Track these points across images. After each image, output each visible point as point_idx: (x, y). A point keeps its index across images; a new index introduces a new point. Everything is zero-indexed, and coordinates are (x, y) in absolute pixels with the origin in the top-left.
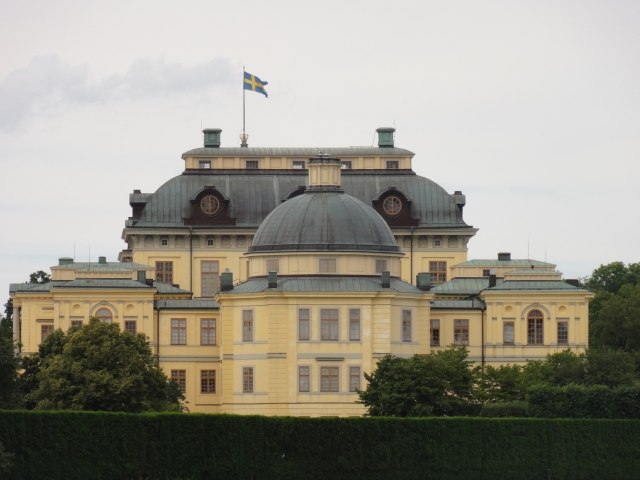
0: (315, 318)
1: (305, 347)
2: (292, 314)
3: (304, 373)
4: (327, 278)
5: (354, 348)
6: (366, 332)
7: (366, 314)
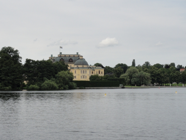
0: (82, 71)
1: (81, 74)
2: (80, 71)
3: (81, 76)
4: (83, 68)
5: (86, 74)
6: (87, 73)
7: (87, 71)
